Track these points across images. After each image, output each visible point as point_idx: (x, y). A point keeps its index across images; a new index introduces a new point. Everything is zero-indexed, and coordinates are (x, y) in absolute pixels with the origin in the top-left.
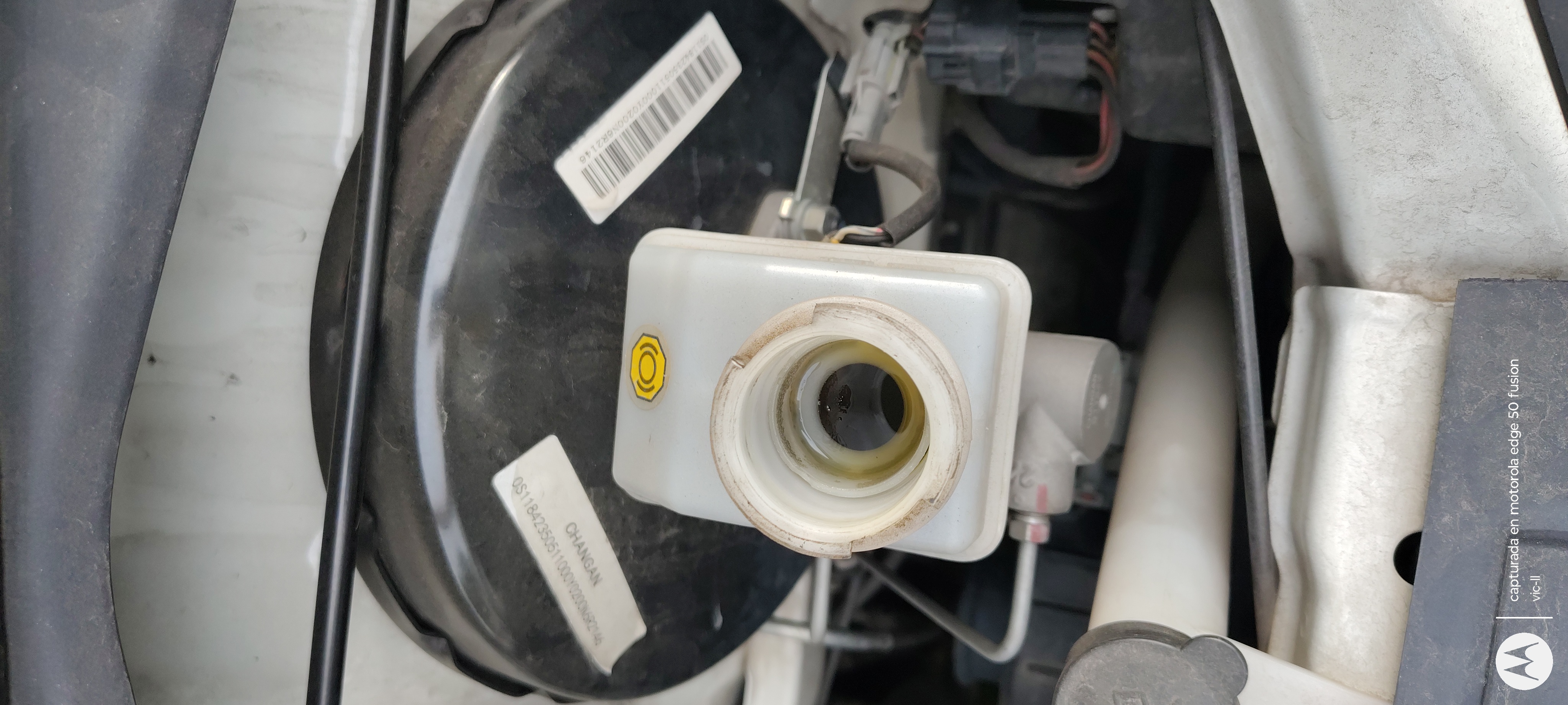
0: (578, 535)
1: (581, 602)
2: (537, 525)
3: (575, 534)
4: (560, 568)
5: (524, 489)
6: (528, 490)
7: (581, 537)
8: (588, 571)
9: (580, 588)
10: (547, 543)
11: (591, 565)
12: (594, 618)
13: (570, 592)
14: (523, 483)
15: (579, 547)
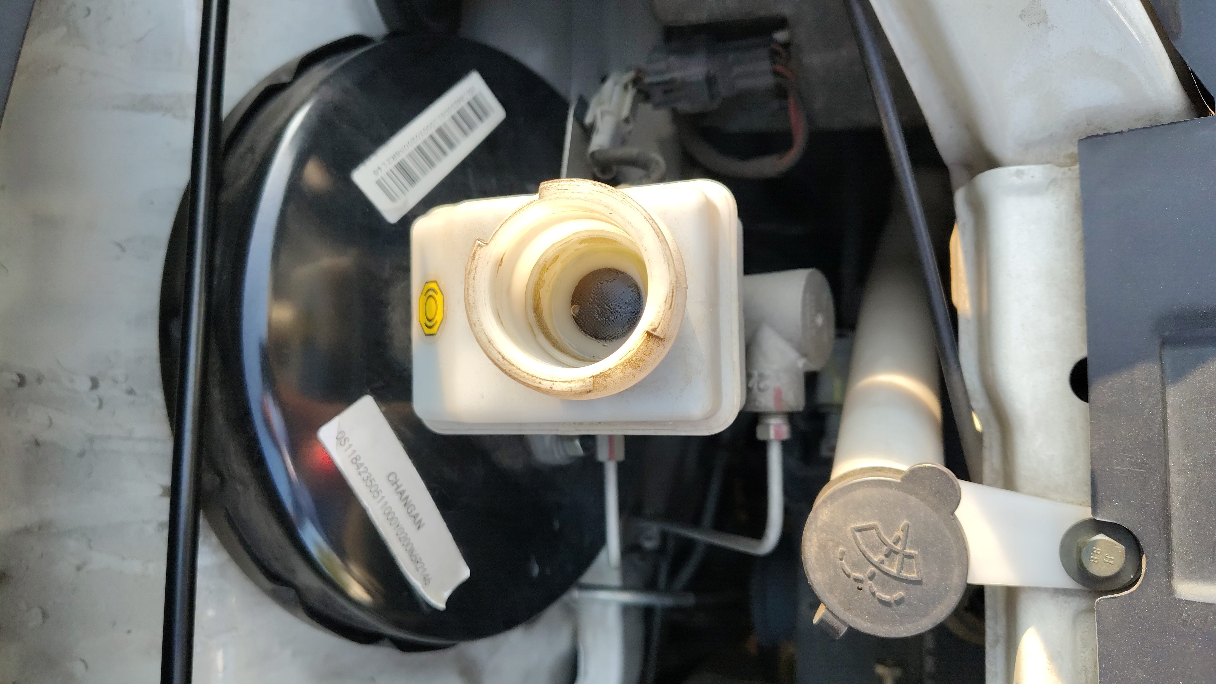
0: (399, 483)
1: (408, 544)
2: (361, 473)
3: (396, 483)
4: (386, 512)
5: (346, 441)
6: (350, 442)
7: (401, 485)
8: (411, 516)
9: (405, 531)
10: (372, 490)
11: (413, 511)
12: (421, 560)
13: (397, 535)
14: (346, 436)
15: (401, 494)
